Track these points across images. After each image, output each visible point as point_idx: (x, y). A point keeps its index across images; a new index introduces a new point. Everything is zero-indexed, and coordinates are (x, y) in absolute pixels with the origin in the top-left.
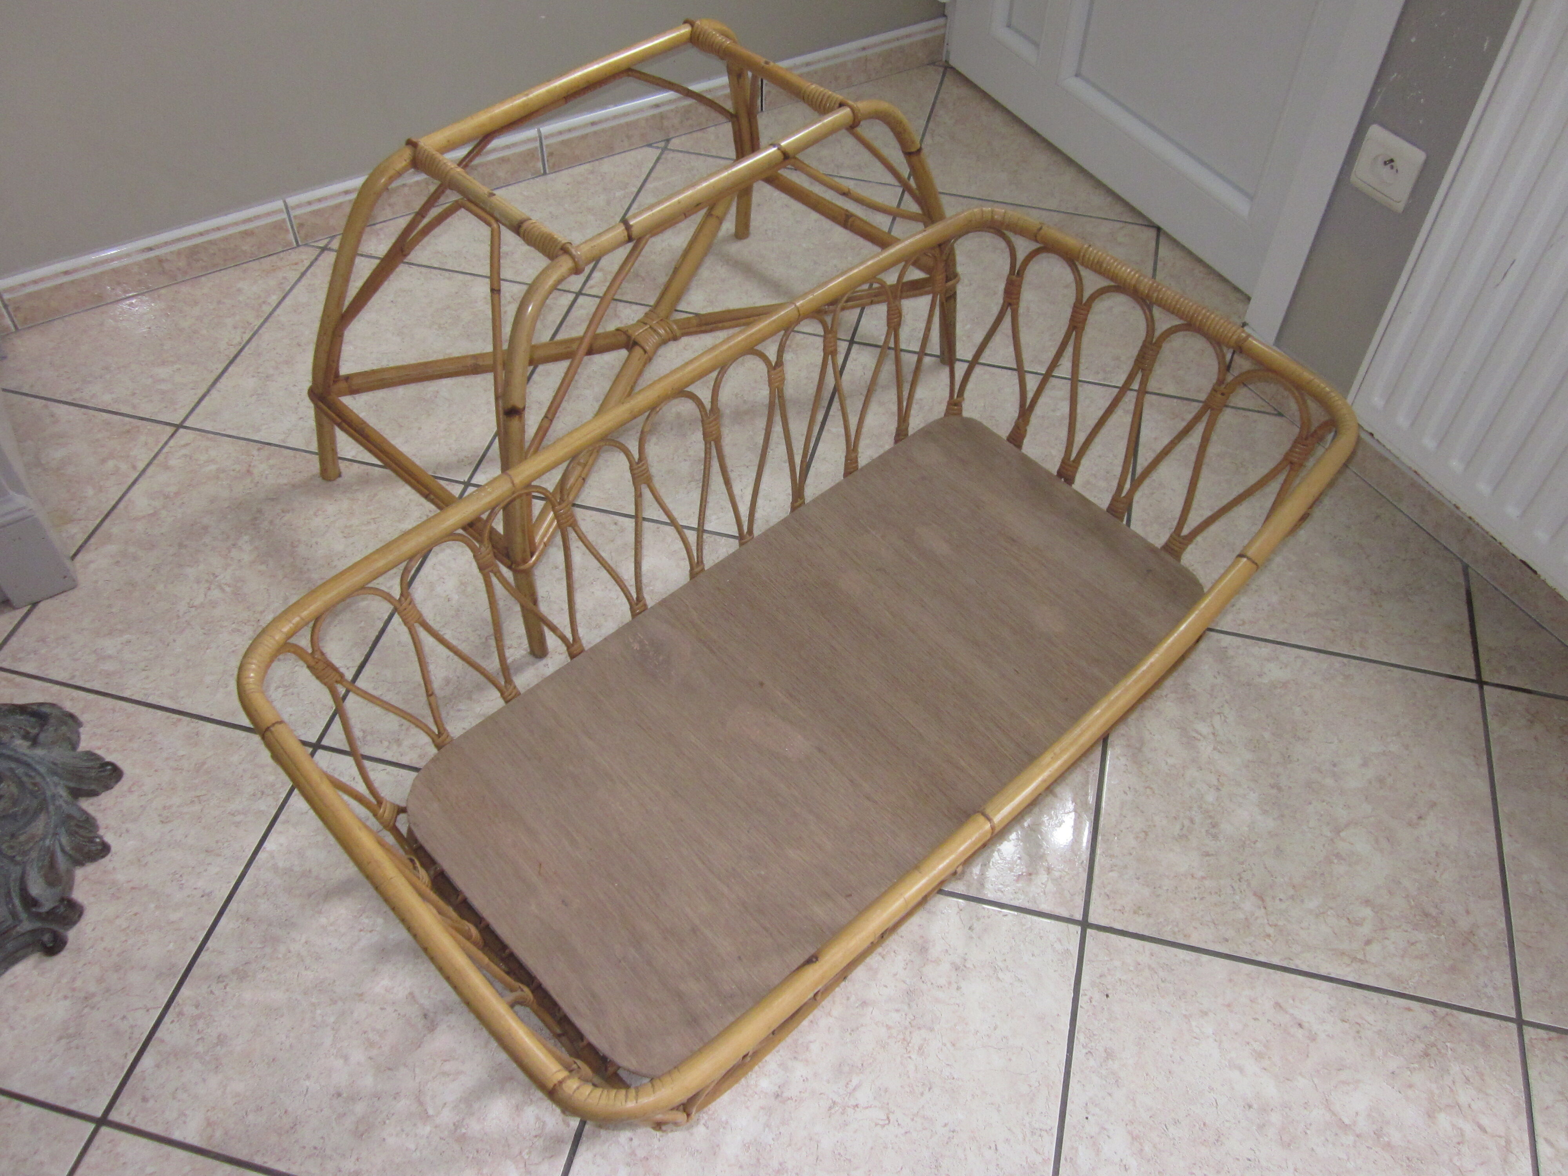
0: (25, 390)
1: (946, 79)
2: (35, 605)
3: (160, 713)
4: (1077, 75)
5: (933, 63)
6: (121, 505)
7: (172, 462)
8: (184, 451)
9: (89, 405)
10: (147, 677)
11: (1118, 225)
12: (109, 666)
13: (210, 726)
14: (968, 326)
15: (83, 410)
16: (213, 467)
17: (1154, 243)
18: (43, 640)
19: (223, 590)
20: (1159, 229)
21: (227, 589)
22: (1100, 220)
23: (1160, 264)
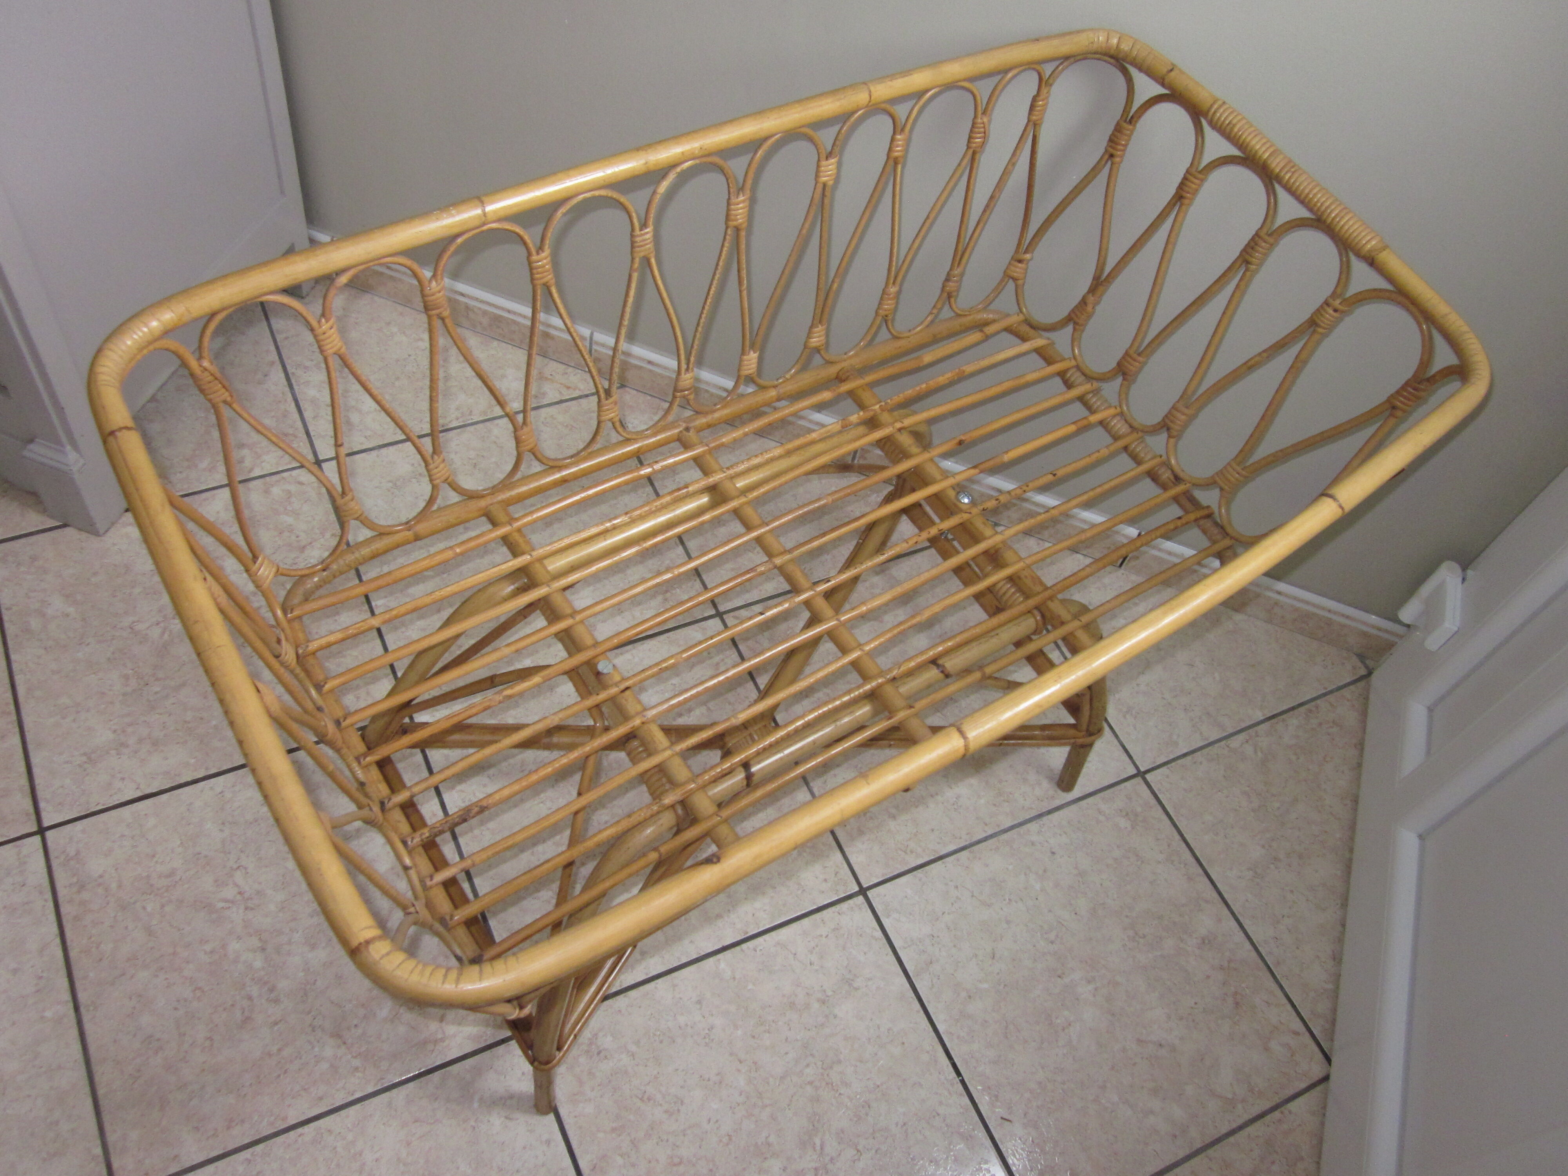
0: (279, 338)
1: (1352, 687)
2: (65, 526)
3: (9, 695)
4: (1420, 837)
5: (1361, 657)
6: (204, 495)
7: (276, 491)
8: (293, 488)
9: (296, 387)
10: (39, 657)
11: (1298, 1025)
12: (35, 623)
13: (17, 740)
14: (985, 986)
15: (287, 389)
16: (290, 520)
17: (1303, 1085)
18: (34, 559)
19: (163, 633)
20: (1326, 1078)
21: (166, 636)
22: (1285, 1001)
23: (1277, 1114)
